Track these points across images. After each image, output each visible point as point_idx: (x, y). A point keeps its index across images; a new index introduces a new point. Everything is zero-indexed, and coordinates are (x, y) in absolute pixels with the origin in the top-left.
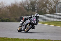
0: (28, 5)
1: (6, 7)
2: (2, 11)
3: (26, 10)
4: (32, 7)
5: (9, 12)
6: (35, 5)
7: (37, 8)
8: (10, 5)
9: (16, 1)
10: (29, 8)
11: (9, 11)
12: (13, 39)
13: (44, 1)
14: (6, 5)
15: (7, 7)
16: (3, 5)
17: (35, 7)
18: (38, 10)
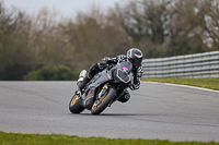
0: (137, 19)
1: (61, 26)
2: (44, 40)
3: (130, 38)
4: (151, 26)
5: (69, 45)
6: (162, 19)
7: (171, 31)
8: (75, 21)
9: (94, 6)
10: (140, 29)
11: (71, 41)
12: (83, 140)
13: (195, 5)
14: (58, 20)
15: (63, 27)
16: (48, 18)
17: (164, 26)
18: (173, 37)
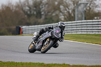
3: (26, 16)
6: (41, 7)
7: (45, 12)
10: (30, 12)
12: (4, 63)
18: (46, 15)
